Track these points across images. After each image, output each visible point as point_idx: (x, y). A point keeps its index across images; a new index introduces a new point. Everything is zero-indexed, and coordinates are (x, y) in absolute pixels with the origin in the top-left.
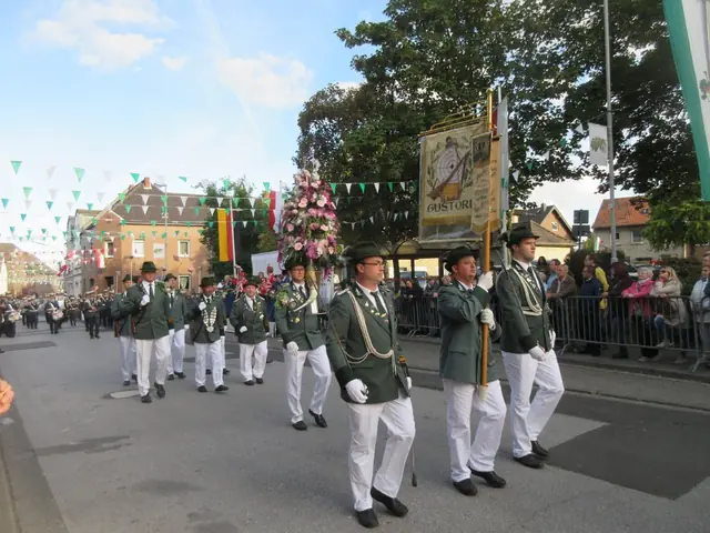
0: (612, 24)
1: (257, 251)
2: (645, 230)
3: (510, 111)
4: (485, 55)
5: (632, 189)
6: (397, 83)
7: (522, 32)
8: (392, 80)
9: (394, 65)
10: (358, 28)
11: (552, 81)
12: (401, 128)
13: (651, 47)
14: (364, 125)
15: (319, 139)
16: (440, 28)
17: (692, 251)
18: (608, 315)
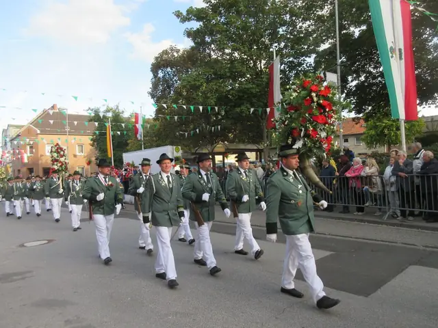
0: (340, 13)
1: (127, 151)
2: (363, 137)
3: (281, 65)
4: (266, 30)
5: (353, 112)
6: (213, 46)
7: (288, 16)
8: (210, 44)
9: (211, 34)
10: (187, 11)
11: (306, 47)
12: (215, 74)
13: (364, 28)
14: (193, 72)
15: (165, 80)
16: (239, 13)
17: (389, 149)
18: (337, 189)
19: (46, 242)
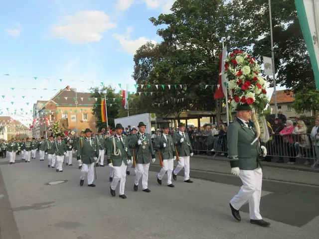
1: (117, 117)
2: (293, 104)
4: (217, 27)
5: (285, 86)
6: (177, 41)
7: (233, 17)
8: (175, 40)
9: (176, 33)
10: (160, 17)
11: (247, 38)
12: (179, 61)
13: (292, 22)
14: (163, 60)
15: (143, 67)
16: (196, 17)
17: (314, 113)
19: (63, 181)
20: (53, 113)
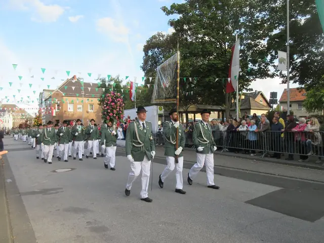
0: (290, 5)
2: (304, 103)
3: (241, 46)
4: (230, 19)
5: (298, 83)
7: (248, 9)
8: (186, 31)
9: (188, 24)
10: (172, 6)
11: (262, 32)
12: (190, 53)
13: (308, 16)
14: (174, 51)
15: (153, 58)
16: (210, 7)
18: (285, 140)
19: (70, 169)
20: (59, 102)
